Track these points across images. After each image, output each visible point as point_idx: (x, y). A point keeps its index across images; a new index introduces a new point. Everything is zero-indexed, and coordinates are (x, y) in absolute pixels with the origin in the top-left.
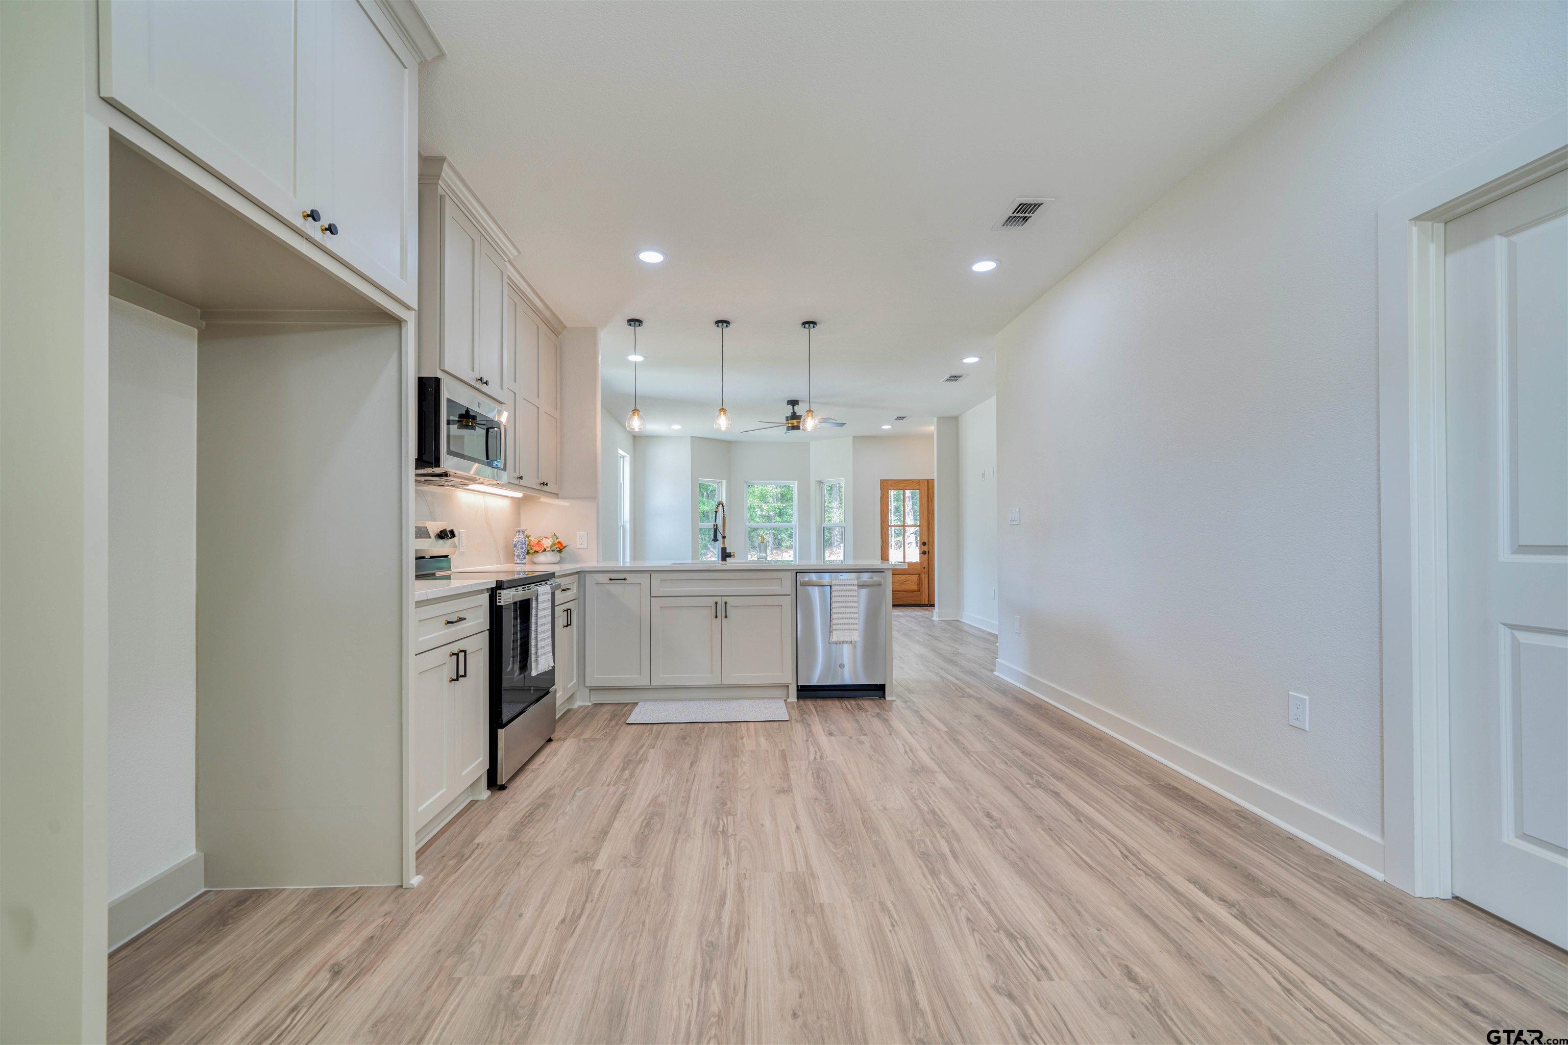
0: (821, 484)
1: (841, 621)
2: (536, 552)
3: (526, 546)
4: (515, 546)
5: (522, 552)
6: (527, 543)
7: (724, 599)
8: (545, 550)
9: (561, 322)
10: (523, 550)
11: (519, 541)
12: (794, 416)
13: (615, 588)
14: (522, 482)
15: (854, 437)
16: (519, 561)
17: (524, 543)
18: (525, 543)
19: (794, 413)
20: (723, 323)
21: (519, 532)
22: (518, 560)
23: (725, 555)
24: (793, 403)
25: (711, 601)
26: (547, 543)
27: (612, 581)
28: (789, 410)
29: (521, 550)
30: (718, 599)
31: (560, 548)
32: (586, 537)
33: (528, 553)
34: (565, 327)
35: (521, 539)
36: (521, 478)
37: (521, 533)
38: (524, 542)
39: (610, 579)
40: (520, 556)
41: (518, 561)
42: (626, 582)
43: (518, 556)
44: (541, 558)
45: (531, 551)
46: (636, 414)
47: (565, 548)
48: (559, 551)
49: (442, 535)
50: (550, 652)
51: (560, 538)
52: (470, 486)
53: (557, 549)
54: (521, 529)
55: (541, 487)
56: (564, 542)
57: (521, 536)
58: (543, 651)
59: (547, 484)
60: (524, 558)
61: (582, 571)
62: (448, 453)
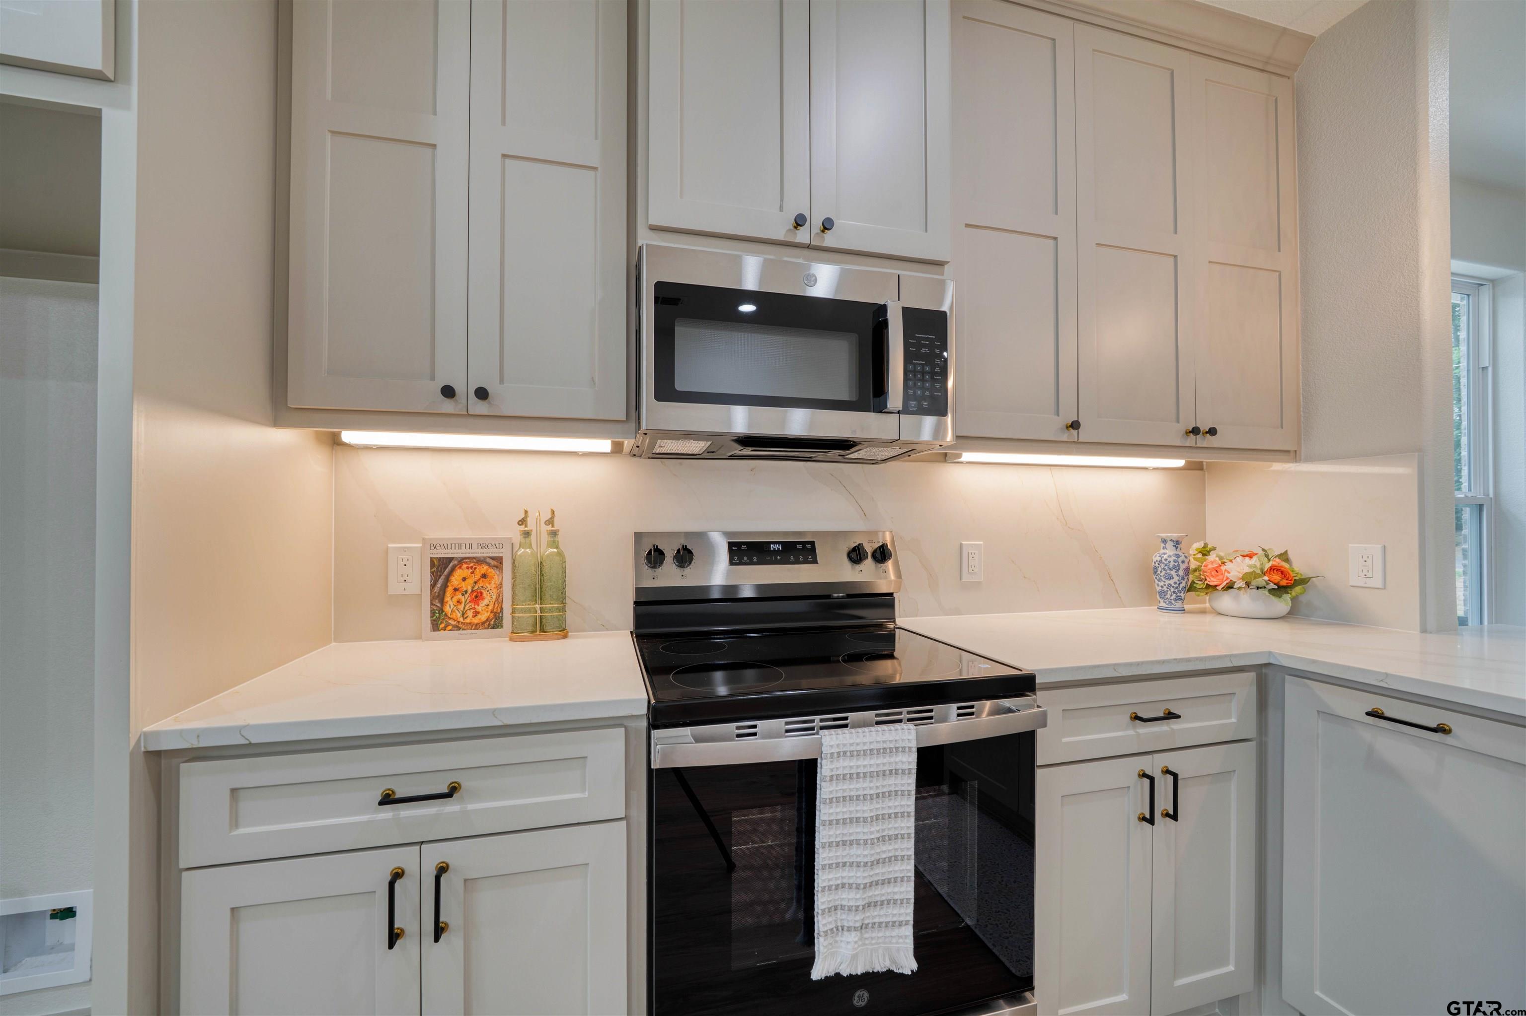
2: (1211, 587)
3: (1181, 573)
4: (1155, 570)
5: (1170, 585)
6: (1183, 566)
8: (1230, 586)
10: (1171, 582)
11: (1161, 561)
14: (1085, 437)
16: (1165, 605)
17: (1174, 567)
18: (1176, 568)
21: (1164, 541)
22: (1162, 601)
26: (1236, 570)
29: (1168, 582)
31: (1285, 579)
33: (1191, 588)
35: (1165, 557)
36: (1078, 430)
37: (1170, 545)
38: (1172, 564)
39: (1374, 714)
40: (1166, 594)
41: (1163, 604)
42: (1444, 739)
43: (1162, 594)
44: (1226, 602)
45: (1199, 585)
47: (1303, 581)
48: (1280, 590)
49: (856, 555)
50: (907, 923)
51: (1284, 556)
52: (967, 456)
53: (1272, 586)
54: (1175, 535)
55: (1191, 440)
56: (1299, 566)
57: (1170, 551)
58: (853, 919)
59: (1212, 432)
60: (1178, 599)
61: (1268, 665)
62: (658, 396)
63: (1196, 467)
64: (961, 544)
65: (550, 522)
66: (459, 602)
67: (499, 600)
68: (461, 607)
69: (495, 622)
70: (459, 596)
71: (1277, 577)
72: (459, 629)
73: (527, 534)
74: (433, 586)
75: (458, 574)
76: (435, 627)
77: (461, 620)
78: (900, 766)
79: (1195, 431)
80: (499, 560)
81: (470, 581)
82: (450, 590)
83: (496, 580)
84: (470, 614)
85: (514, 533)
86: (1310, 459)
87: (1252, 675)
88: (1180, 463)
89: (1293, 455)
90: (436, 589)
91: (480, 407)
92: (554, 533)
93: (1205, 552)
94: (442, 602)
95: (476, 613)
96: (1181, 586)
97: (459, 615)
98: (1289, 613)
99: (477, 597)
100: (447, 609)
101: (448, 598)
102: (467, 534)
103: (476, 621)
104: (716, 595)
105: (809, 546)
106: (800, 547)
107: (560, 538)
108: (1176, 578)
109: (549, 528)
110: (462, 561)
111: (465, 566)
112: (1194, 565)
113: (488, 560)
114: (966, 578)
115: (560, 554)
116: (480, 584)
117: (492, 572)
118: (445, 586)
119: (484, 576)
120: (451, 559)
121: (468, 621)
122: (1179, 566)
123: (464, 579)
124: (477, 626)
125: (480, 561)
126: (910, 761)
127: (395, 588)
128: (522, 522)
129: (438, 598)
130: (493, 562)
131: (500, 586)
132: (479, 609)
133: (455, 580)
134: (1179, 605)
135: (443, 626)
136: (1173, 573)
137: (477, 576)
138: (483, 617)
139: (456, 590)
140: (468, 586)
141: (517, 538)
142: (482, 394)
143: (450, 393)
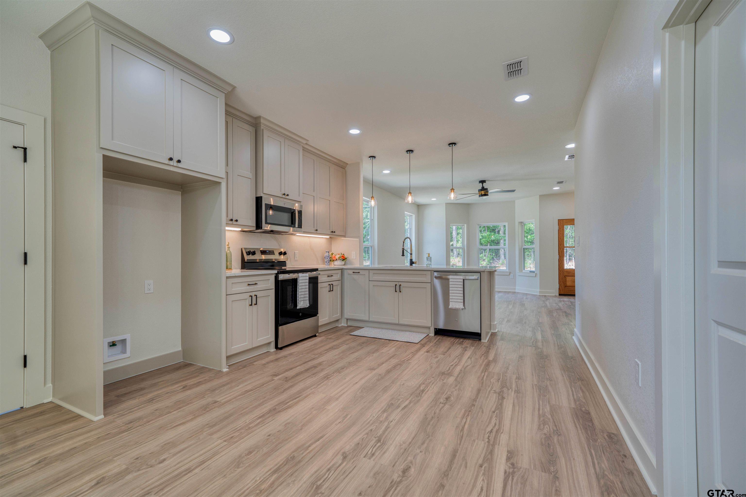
0: (522, 224)
1: (454, 297)
2: (334, 260)
3: (329, 258)
4: (325, 258)
7: (400, 283)
8: (336, 260)
9: (344, 162)
12: (483, 189)
13: (356, 276)
14: (318, 232)
15: (541, 196)
18: (328, 257)
19: (483, 187)
20: (410, 151)
21: (326, 252)
23: (412, 263)
24: (483, 182)
25: (394, 284)
26: (337, 257)
27: (354, 273)
28: (480, 186)
30: (397, 283)
31: (344, 259)
32: (355, 254)
33: (330, 261)
34: (348, 164)
36: (317, 230)
37: (327, 252)
39: (353, 272)
41: (326, 264)
42: (360, 274)
43: (326, 262)
44: (336, 263)
45: (332, 260)
46: (373, 199)
47: (346, 259)
48: (343, 260)
49: (280, 253)
50: (307, 300)
51: (344, 254)
52: (297, 234)
53: (342, 259)
54: (328, 251)
55: (332, 233)
56: (346, 256)
57: (327, 254)
58: (302, 299)
59: (335, 232)
60: (329, 263)
61: (343, 269)
62: (266, 224)
63: (331, 238)
64: (295, 252)
71: (343, 258)
78: (307, 279)
79: (332, 232)
86: (347, 238)
87: (340, 270)
88: (328, 237)
89: (344, 236)
92: (229, 248)
93: (332, 254)
104: (258, 261)
105: (273, 252)
106: (271, 252)
108: (328, 259)
109: (228, 246)
112: (331, 256)
114: (296, 259)
115: (231, 252)
134: (329, 264)
142: (237, 221)
143: (232, 220)
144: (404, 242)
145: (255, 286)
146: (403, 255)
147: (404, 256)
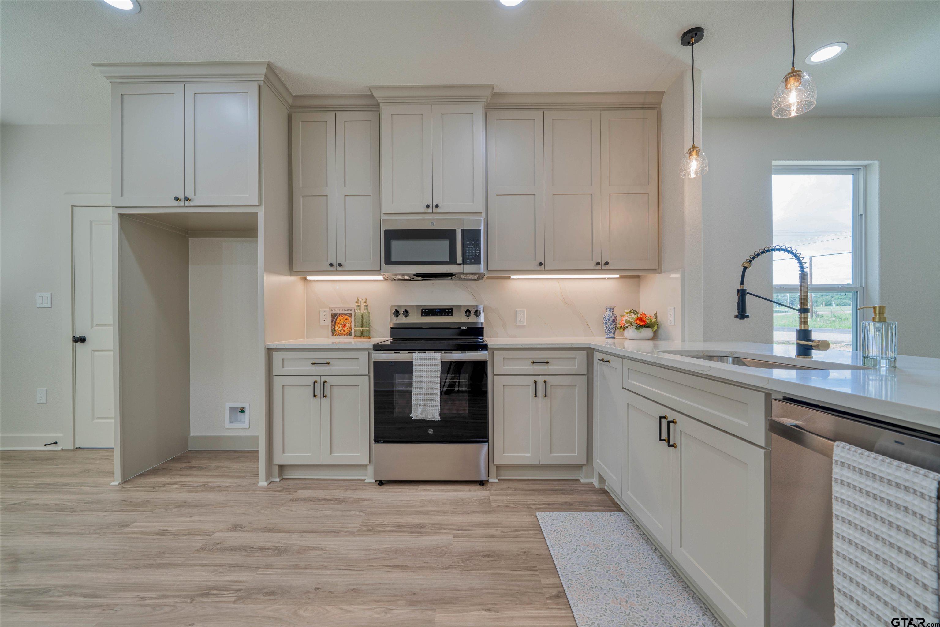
3: (611, 322)
4: (602, 321)
7: (674, 415)
13: (606, 370)
14: (546, 267)
16: (606, 335)
25: (659, 413)
27: (604, 363)
29: (606, 326)
30: (667, 413)
31: (642, 324)
34: (663, 93)
35: (605, 315)
36: (541, 264)
37: (608, 310)
38: (607, 318)
39: (601, 360)
41: (609, 336)
42: (610, 364)
43: (607, 329)
49: (468, 313)
50: (438, 406)
51: (643, 314)
52: (512, 277)
54: (610, 306)
57: (608, 313)
59: (607, 264)
60: (610, 332)
61: (590, 348)
62: (386, 263)
64: (516, 310)
65: (365, 302)
66: (339, 327)
67: (351, 327)
68: (340, 329)
69: (350, 334)
70: (339, 325)
71: (641, 322)
72: (339, 335)
73: (358, 306)
74: (332, 322)
75: (339, 318)
76: (333, 335)
77: (340, 333)
78: (435, 363)
79: (600, 263)
80: (351, 314)
81: (342, 321)
82: (337, 323)
83: (350, 320)
84: (342, 331)
85: (354, 306)
87: (584, 351)
88: (618, 276)
89: (658, 271)
90: (333, 323)
91: (340, 269)
92: (366, 306)
94: (335, 327)
95: (344, 331)
96: (611, 327)
97: (339, 331)
98: (652, 338)
99: (345, 326)
100: (336, 329)
101: (336, 326)
102: (342, 306)
103: (344, 333)
105: (450, 310)
106: (447, 310)
107: (368, 307)
108: (609, 324)
109: (365, 304)
110: (340, 314)
111: (341, 316)
113: (348, 314)
114: (518, 323)
115: (369, 312)
116: (345, 322)
117: (349, 318)
118: (335, 322)
119: (346, 319)
120: (337, 314)
121: (342, 333)
122: (609, 319)
123: (341, 320)
124: (345, 335)
125: (345, 315)
126: (439, 362)
127: (322, 323)
128: (357, 302)
129: (334, 326)
130: (349, 315)
131: (351, 323)
132: (345, 329)
133: (338, 320)
135: (335, 334)
136: (607, 321)
137: (344, 319)
138: (346, 332)
139: (338, 323)
140: (342, 322)
141: (356, 307)
142: (340, 265)
143: (331, 265)
144: (745, 268)
145: (327, 368)
146: (742, 314)
147: (747, 317)
